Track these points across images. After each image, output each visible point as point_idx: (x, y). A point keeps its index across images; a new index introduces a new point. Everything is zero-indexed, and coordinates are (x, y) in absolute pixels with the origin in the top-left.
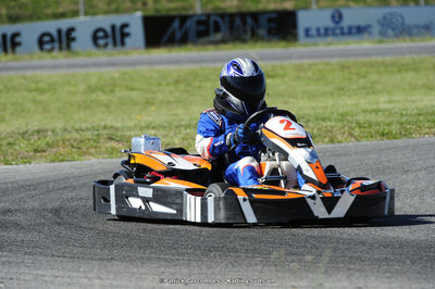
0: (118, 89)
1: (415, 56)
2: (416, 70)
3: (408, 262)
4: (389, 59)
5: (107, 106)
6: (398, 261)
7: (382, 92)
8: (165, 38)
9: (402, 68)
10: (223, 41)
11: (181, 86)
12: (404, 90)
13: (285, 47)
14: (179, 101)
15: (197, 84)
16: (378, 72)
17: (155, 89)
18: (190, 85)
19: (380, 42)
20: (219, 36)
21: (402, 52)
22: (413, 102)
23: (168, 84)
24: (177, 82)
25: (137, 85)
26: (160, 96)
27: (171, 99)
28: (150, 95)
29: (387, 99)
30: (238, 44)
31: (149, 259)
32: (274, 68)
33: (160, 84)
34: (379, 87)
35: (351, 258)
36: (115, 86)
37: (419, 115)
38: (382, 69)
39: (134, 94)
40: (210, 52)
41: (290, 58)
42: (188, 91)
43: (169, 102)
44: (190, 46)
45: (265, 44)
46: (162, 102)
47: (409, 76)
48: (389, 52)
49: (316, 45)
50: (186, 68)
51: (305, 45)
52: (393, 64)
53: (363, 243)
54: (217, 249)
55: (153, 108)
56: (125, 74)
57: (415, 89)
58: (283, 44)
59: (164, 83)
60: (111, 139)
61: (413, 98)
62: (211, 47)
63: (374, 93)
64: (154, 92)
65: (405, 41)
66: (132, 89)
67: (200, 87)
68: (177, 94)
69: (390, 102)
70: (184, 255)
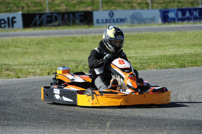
0: (11, 47)
1: (147, 32)
2: (147, 39)
3: (144, 126)
4: (135, 34)
5: (6, 55)
6: (140, 126)
7: (132, 49)
8: (32, 24)
9: (141, 38)
10: (59, 25)
11: (40, 46)
12: (142, 48)
13: (88, 28)
14: (39, 53)
15: (47, 45)
16: (130, 40)
17: (27, 47)
18: (44, 45)
19: (131, 26)
20: (57, 23)
21: (141, 30)
22: (146, 53)
23: (34, 45)
24: (38, 44)
25: (19, 45)
26: (30, 50)
27: (35, 52)
28: (25, 50)
29: (134, 52)
30: (66, 27)
31: (26, 125)
32: (82, 38)
33: (30, 45)
34: (131, 46)
35: (118, 125)
36: (9, 45)
37: (149, 59)
38: (132, 38)
39: (19, 49)
40: (53, 30)
41: (90, 33)
42: (43, 48)
43: (34, 53)
44: (44, 28)
45: (79, 27)
46: (31, 53)
47: (144, 42)
48: (135, 31)
49: (102, 27)
50: (42, 37)
51: (97, 27)
52: (137, 36)
53: (124, 118)
54: (56, 121)
55: (27, 56)
56: (14, 40)
57: (147, 47)
58: (87, 26)
59: (32, 44)
60: (7, 70)
61: (147, 52)
62: (54, 28)
63: (128, 49)
64: (27, 49)
65: (142, 25)
66: (17, 47)
67: (48, 46)
68: (38, 49)
69: (136, 53)
70: (41, 123)
